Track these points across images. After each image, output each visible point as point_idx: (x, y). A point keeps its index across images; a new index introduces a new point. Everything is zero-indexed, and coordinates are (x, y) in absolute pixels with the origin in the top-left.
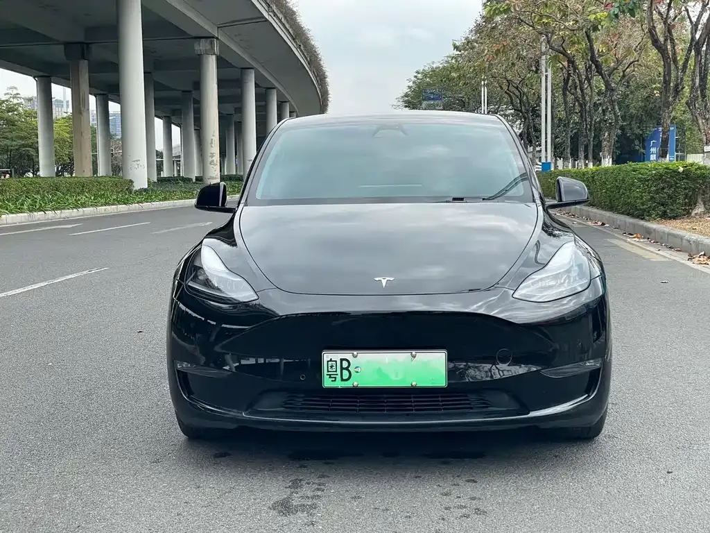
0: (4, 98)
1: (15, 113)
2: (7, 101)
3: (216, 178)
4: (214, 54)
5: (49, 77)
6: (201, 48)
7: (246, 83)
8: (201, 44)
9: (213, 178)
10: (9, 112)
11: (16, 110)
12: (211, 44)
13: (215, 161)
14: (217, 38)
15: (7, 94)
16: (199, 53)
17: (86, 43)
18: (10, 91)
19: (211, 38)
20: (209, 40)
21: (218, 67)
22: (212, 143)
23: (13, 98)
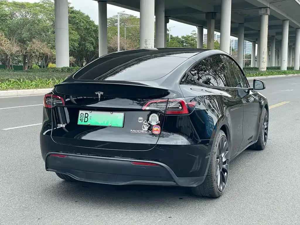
0: (190, 35)
1: (194, 41)
2: (191, 36)
3: (264, 68)
4: (267, 15)
5: (202, 26)
6: (262, 12)
7: (284, 26)
8: (262, 11)
9: (263, 68)
10: (192, 40)
11: (194, 40)
12: (266, 10)
13: (264, 61)
14: (269, 8)
15: (192, 33)
16: (261, 14)
17: (214, 12)
18: (193, 32)
19: (266, 7)
20: (265, 9)
21: (269, 20)
22: (263, 53)
23: (194, 35)
